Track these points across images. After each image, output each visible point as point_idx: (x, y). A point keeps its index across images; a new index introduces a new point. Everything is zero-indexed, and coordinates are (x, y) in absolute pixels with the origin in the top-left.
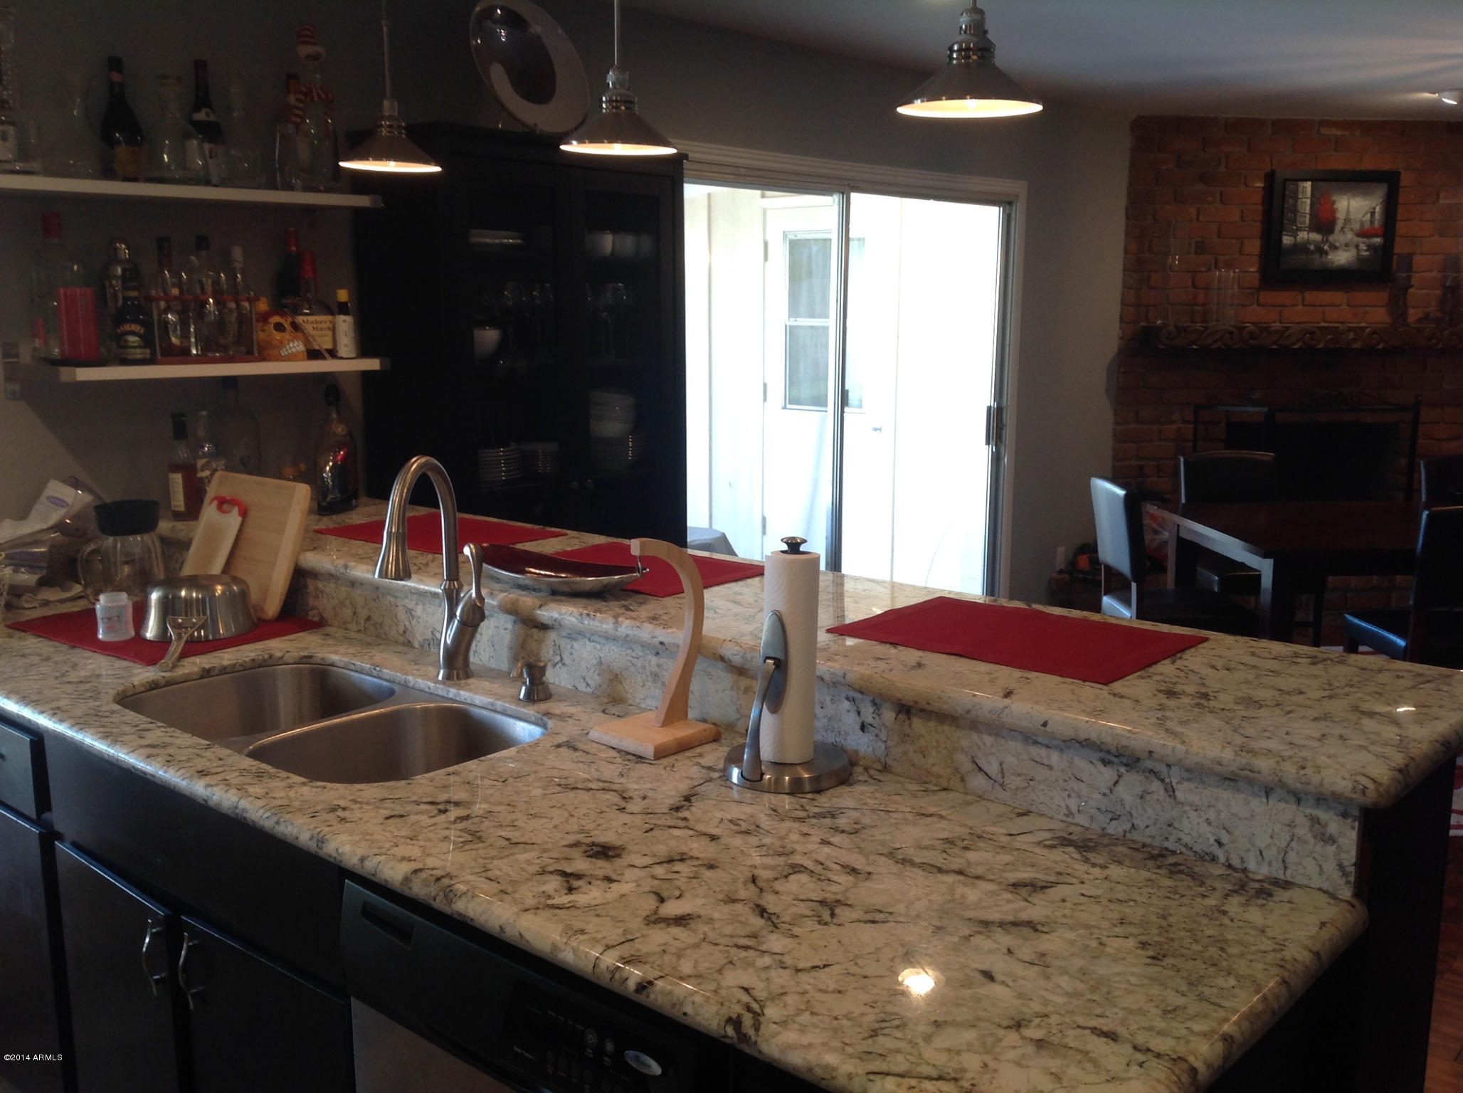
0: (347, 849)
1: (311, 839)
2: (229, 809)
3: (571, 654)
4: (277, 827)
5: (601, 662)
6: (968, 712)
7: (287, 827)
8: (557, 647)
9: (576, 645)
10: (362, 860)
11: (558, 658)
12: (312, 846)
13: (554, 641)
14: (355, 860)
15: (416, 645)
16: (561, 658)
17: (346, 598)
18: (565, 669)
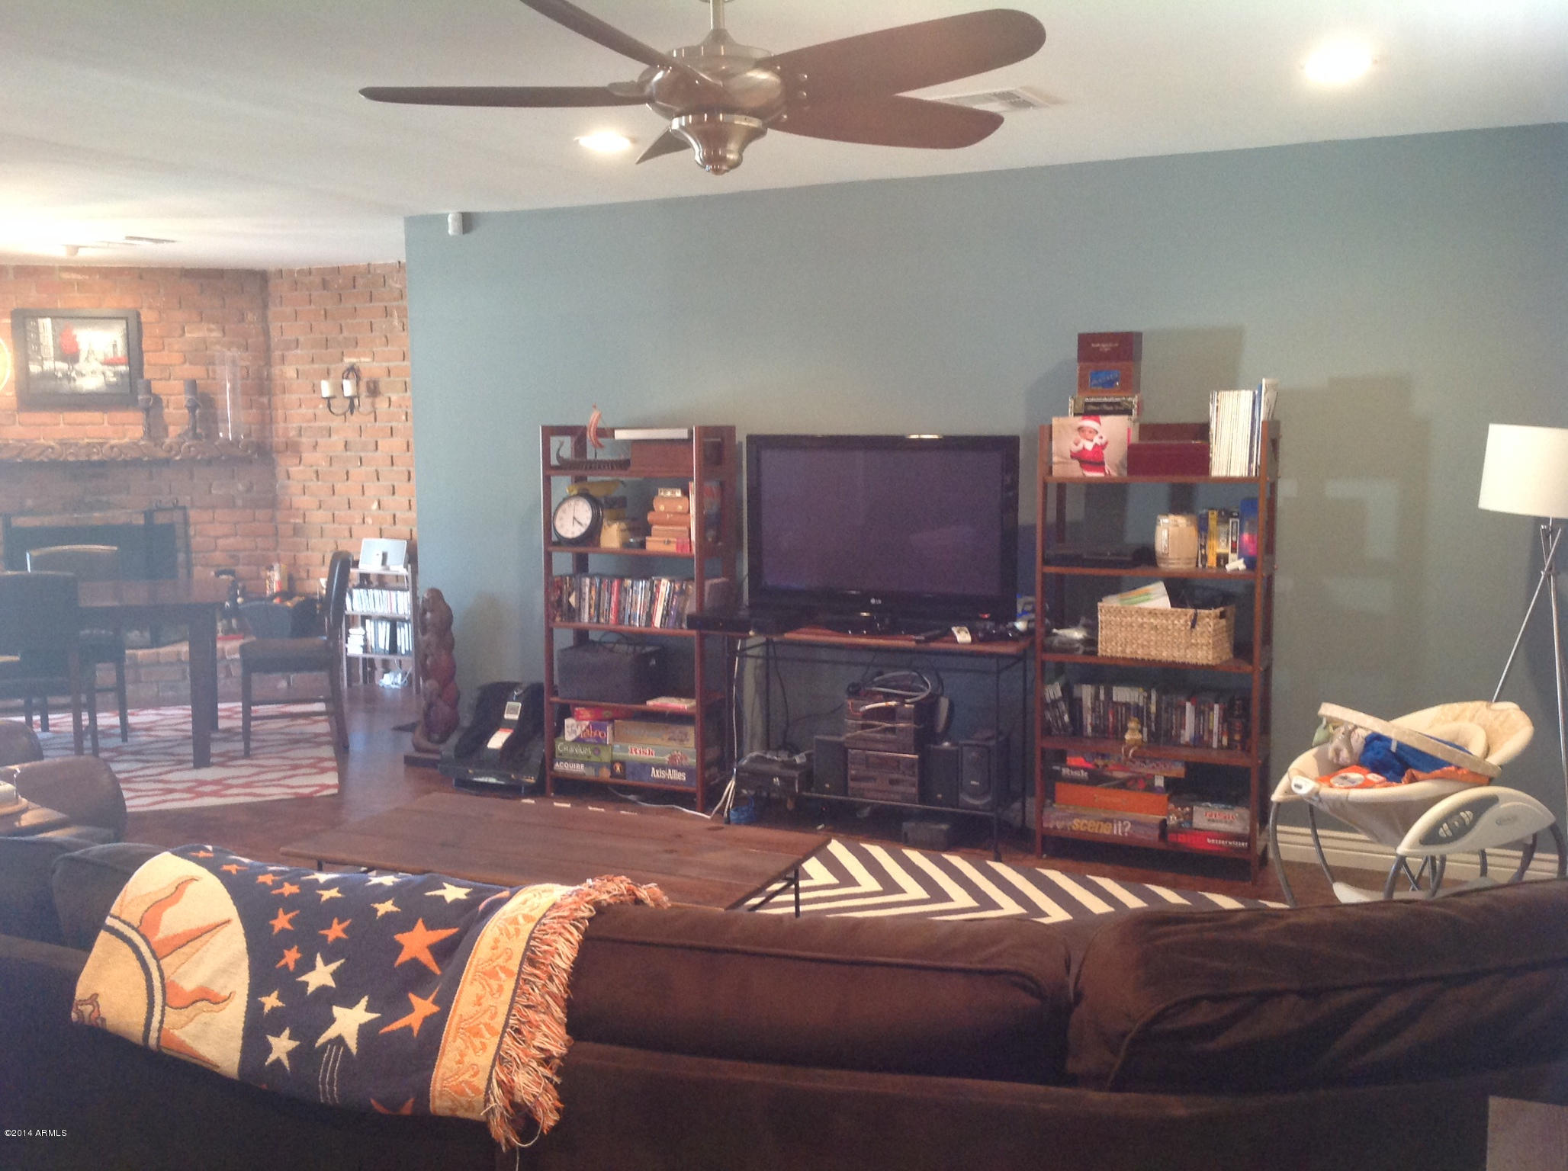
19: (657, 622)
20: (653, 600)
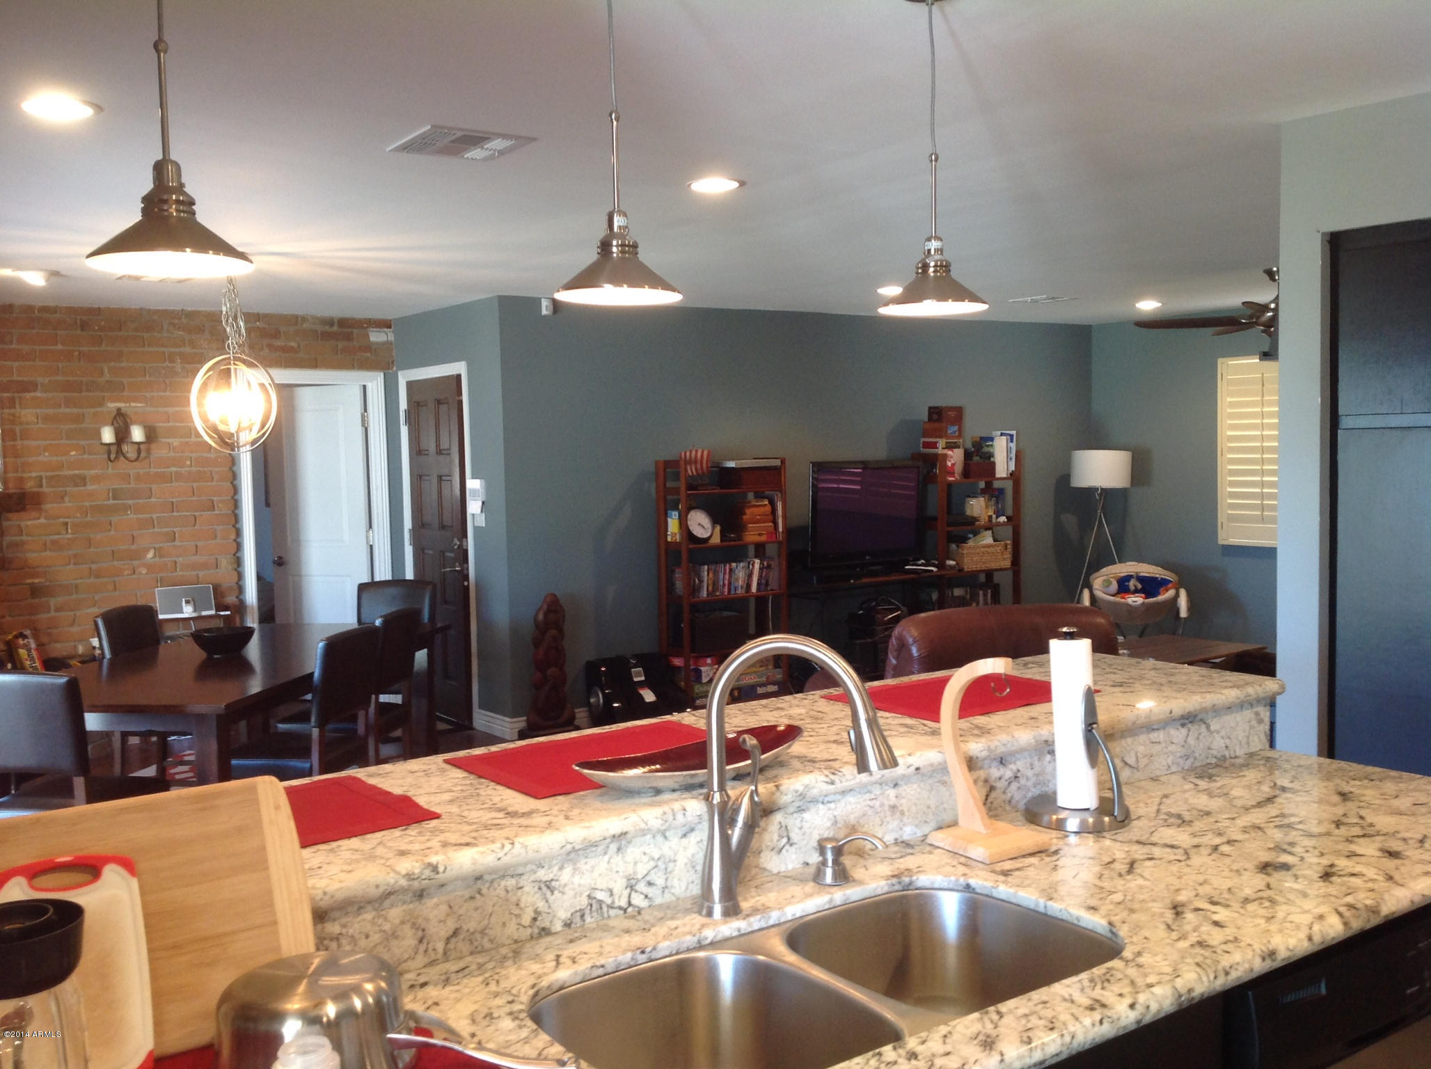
0: (1292, 942)
1: (1264, 959)
2: (1172, 1005)
3: (801, 828)
4: (1230, 978)
5: (836, 822)
6: (1134, 723)
7: (1236, 969)
8: (783, 828)
9: (806, 815)
10: (1310, 938)
11: (785, 840)
12: (1268, 965)
13: (780, 823)
14: (1306, 944)
15: (558, 927)
16: (789, 839)
17: (403, 923)
18: (793, 849)
19: (754, 589)
20: (750, 576)
